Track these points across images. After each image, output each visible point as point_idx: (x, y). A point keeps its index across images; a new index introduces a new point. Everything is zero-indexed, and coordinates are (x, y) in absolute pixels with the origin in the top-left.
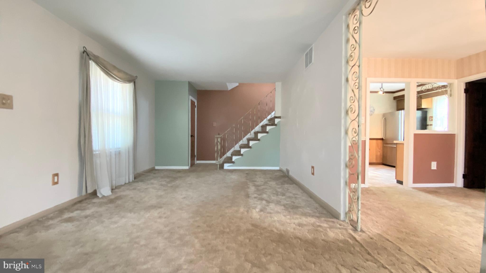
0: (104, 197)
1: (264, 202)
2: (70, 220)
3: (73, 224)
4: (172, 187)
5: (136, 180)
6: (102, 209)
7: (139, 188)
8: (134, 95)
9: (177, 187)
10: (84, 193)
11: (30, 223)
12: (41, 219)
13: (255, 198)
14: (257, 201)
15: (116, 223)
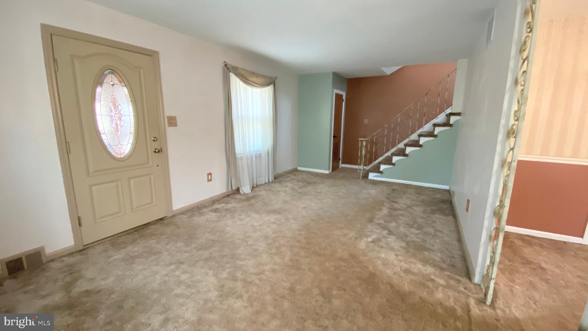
0: (244, 194)
1: (385, 232)
2: (216, 211)
3: (216, 214)
4: (301, 193)
5: (275, 181)
6: (239, 205)
7: (274, 189)
8: (274, 97)
9: (305, 194)
10: (230, 189)
11: (193, 209)
12: (200, 207)
13: (379, 224)
14: (377, 229)
15: (242, 220)
